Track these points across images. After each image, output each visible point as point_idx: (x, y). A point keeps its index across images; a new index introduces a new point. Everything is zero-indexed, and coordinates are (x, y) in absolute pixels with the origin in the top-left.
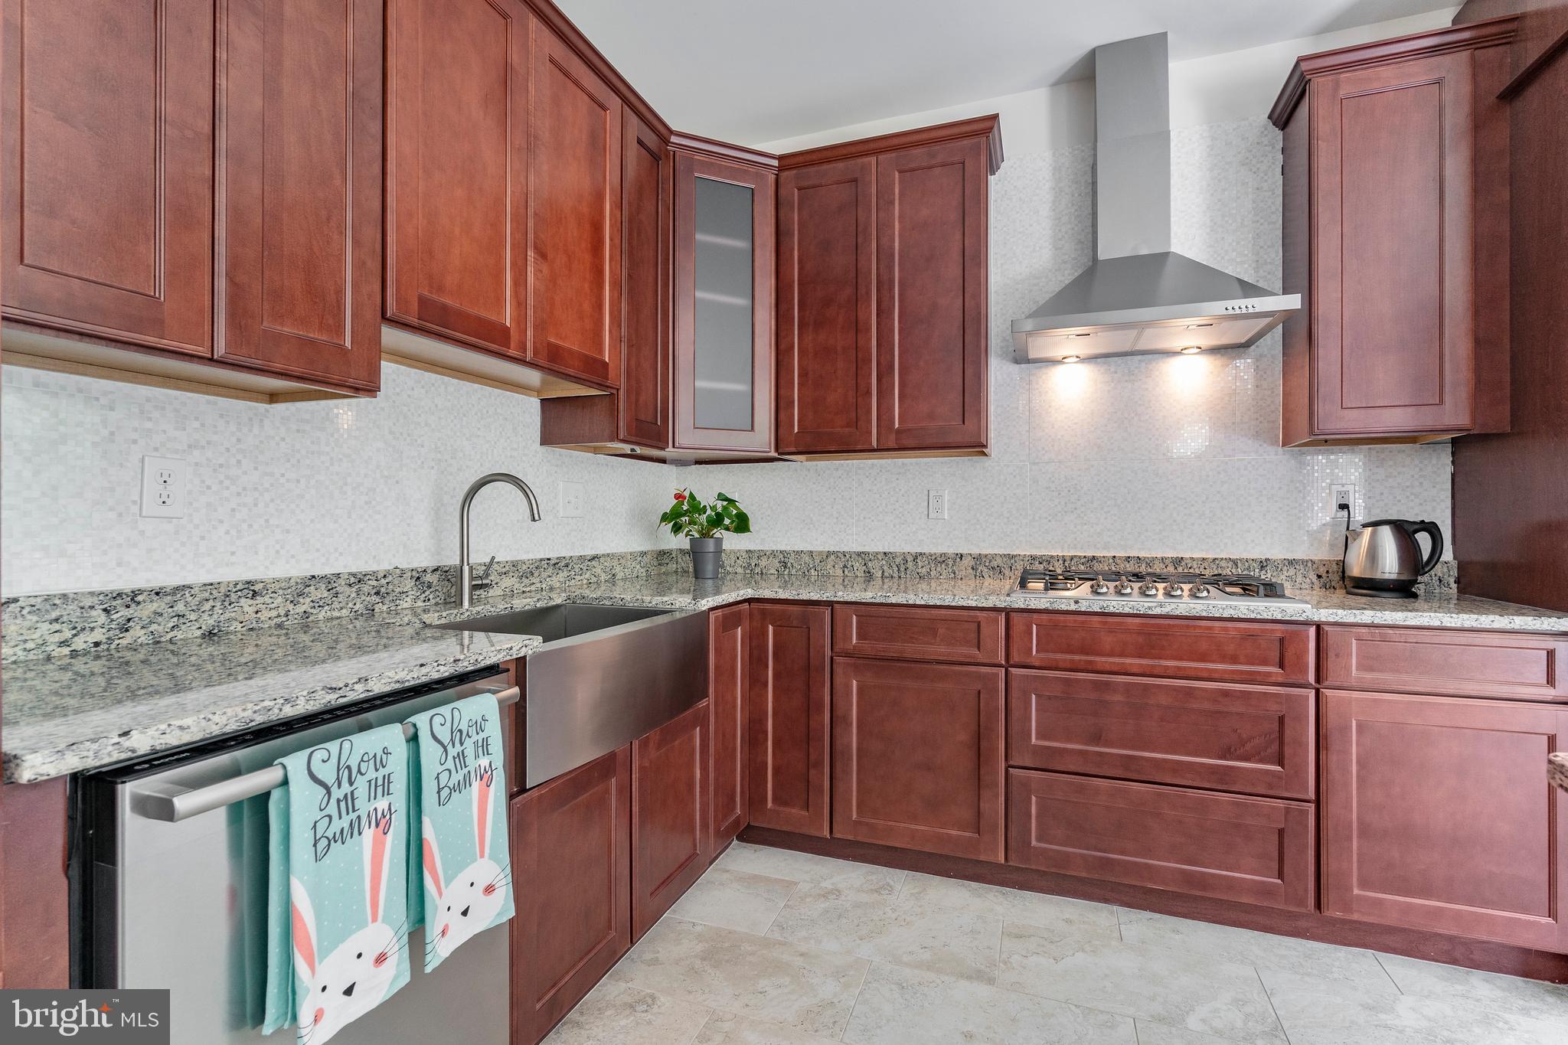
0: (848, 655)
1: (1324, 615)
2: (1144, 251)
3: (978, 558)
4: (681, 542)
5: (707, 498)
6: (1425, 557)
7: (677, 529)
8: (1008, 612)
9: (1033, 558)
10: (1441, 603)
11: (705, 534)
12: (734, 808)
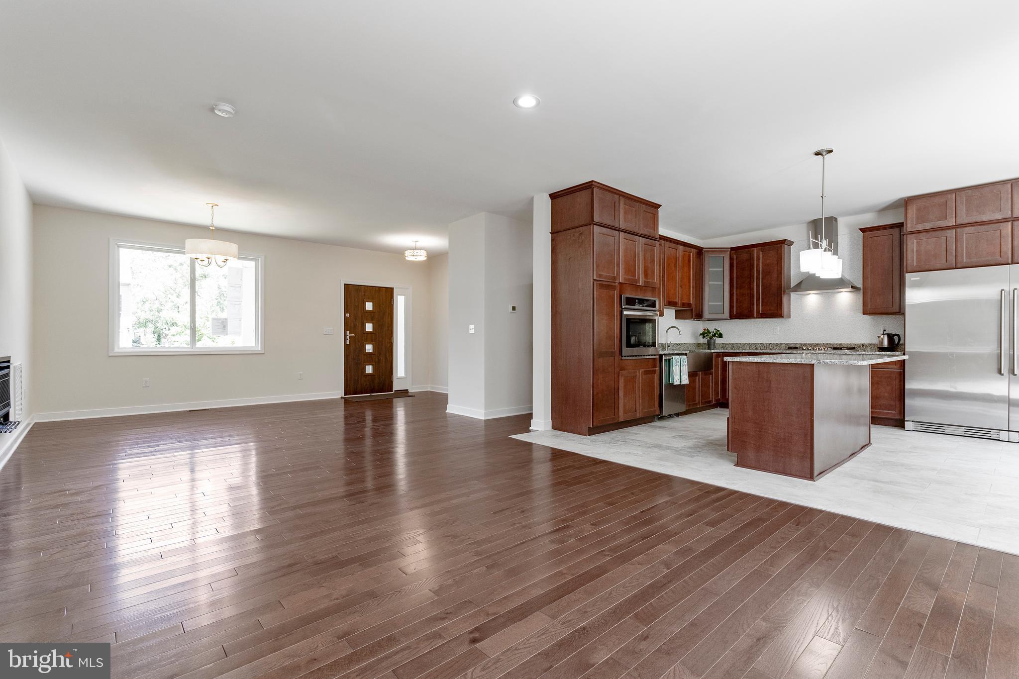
4: (705, 341)
5: (712, 329)
6: (896, 343)
7: (704, 337)
9: (802, 344)
11: (711, 338)
12: (719, 396)
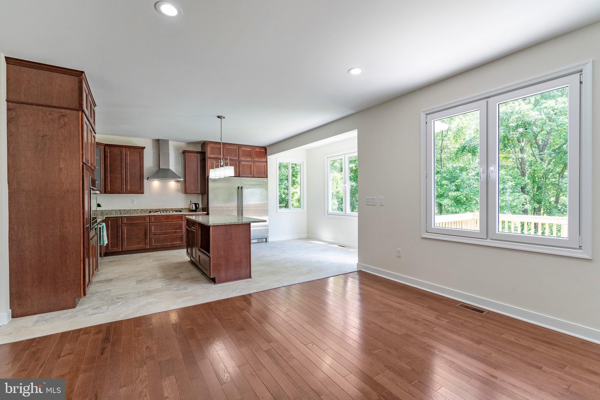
0: (124, 224)
1: (185, 214)
2: (166, 168)
3: (142, 210)
8: (149, 216)
9: (151, 209)
10: (199, 212)
